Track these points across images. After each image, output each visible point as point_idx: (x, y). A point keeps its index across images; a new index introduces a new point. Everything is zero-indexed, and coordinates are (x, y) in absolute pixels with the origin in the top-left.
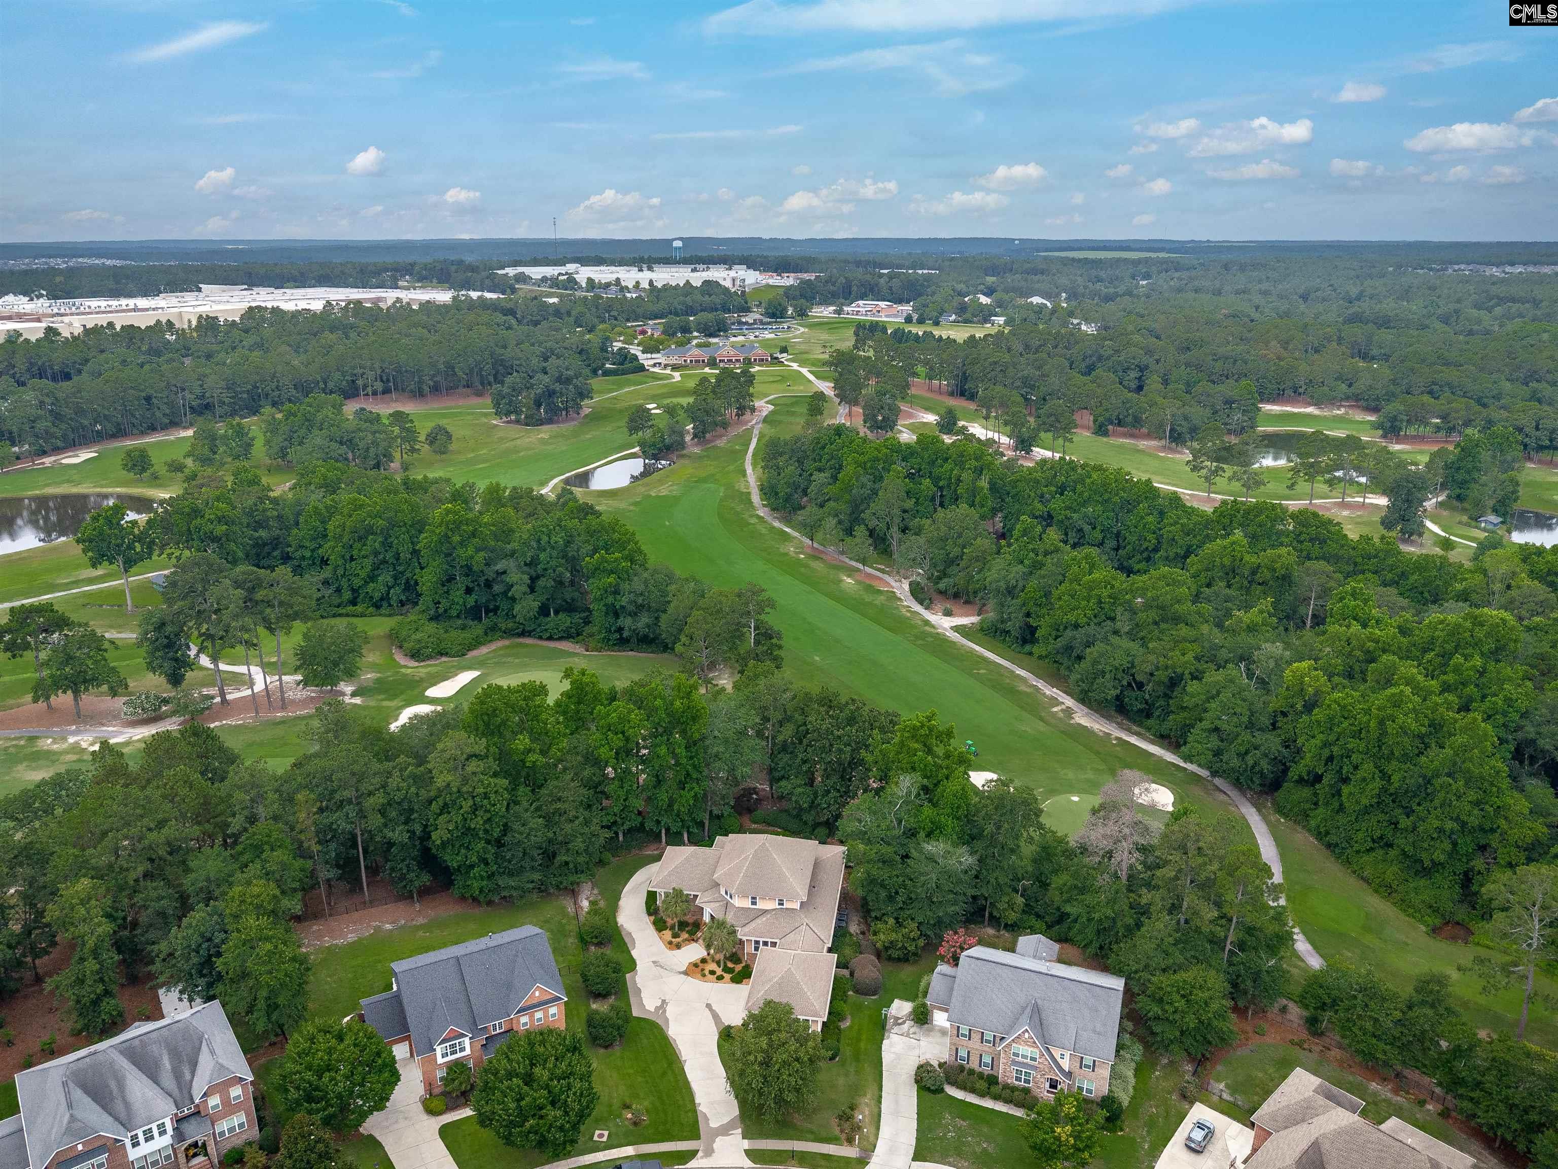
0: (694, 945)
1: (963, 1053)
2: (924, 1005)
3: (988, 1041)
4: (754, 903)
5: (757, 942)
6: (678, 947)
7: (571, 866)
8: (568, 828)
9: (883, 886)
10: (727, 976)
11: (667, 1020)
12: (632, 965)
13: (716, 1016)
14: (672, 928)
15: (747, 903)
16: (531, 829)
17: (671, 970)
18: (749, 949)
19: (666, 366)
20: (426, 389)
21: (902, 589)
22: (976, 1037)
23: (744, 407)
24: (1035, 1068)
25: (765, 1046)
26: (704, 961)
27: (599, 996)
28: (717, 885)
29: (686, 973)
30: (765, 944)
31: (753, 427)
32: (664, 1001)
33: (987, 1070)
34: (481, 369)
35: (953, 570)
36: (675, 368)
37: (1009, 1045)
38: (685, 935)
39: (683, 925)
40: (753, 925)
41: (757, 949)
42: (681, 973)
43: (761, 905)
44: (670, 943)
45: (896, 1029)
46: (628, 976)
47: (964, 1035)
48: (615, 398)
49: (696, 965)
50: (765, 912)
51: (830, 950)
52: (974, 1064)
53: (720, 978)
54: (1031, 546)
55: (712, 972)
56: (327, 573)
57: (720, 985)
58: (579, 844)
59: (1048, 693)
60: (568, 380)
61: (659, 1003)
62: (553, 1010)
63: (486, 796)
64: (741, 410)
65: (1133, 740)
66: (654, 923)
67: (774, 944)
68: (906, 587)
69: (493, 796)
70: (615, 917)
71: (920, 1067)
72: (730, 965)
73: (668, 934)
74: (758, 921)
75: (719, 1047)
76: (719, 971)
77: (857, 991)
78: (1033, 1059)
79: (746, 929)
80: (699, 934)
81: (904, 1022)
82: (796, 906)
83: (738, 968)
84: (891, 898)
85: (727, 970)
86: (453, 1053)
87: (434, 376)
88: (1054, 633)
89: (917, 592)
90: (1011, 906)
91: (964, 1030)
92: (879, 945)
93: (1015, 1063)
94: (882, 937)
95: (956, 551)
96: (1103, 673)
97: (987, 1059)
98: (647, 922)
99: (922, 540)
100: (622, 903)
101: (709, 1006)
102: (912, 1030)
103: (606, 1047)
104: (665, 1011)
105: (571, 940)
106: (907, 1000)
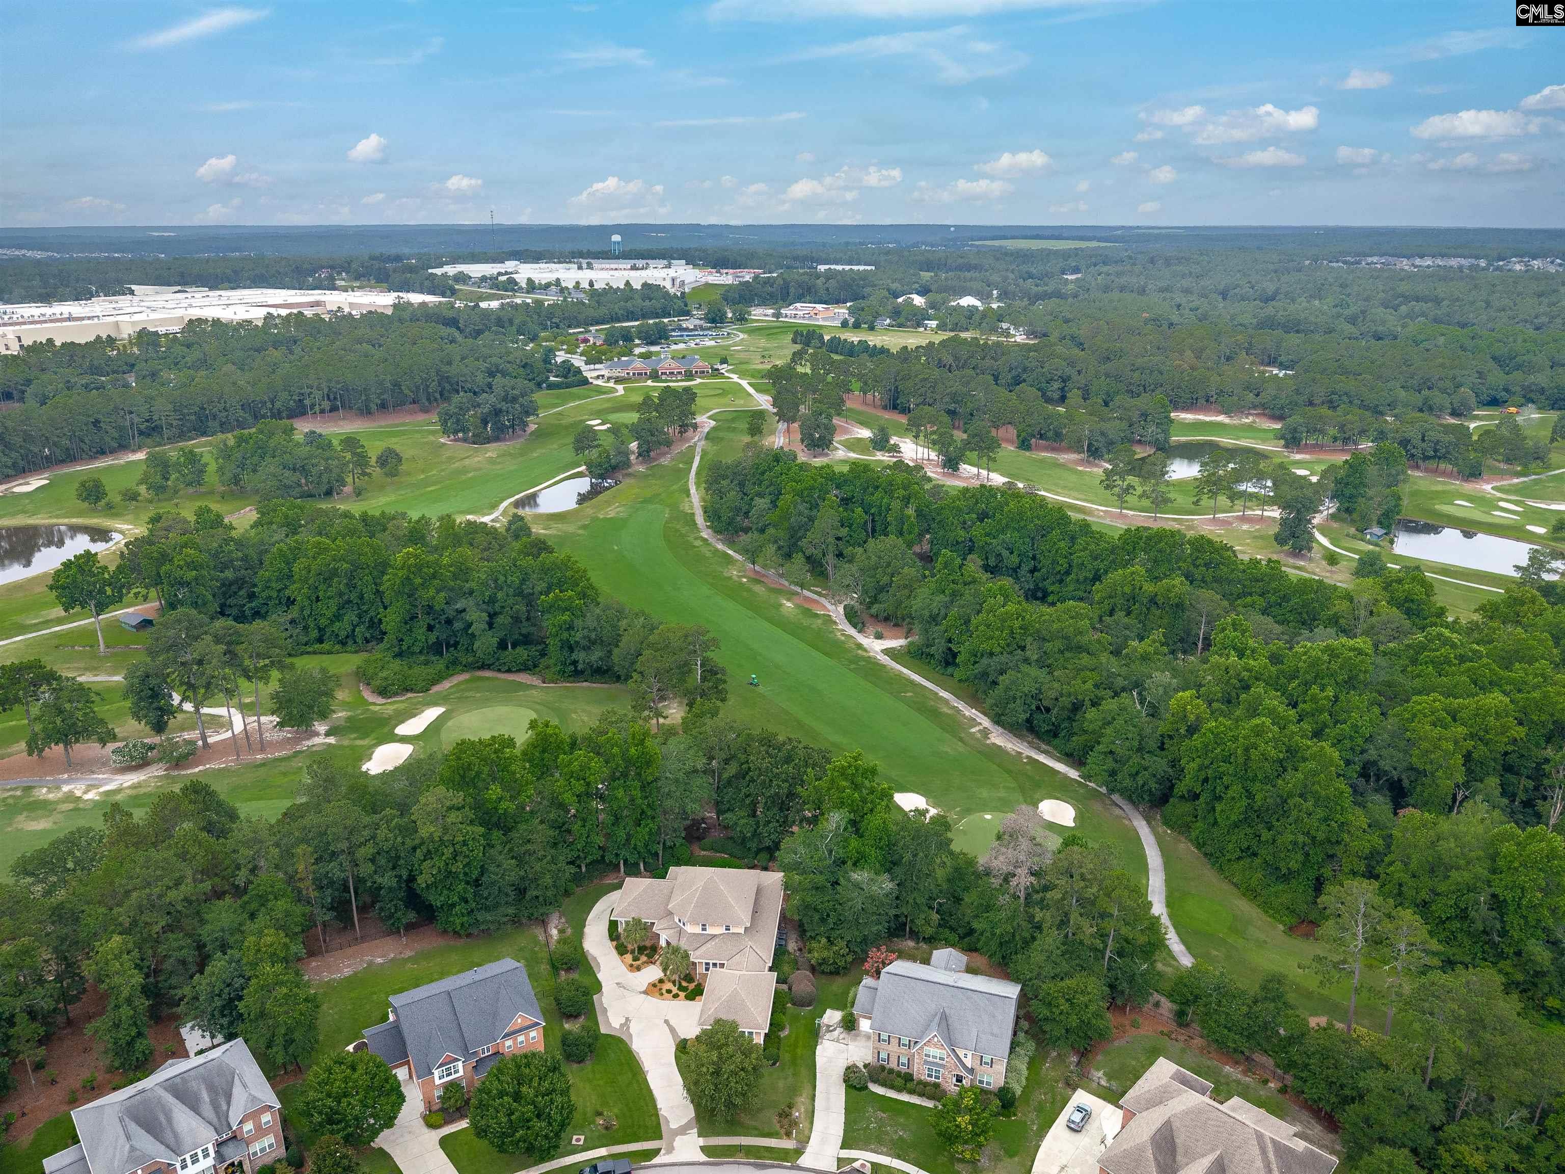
0: (652, 966)
1: (883, 1055)
2: (852, 1014)
3: (904, 1045)
4: (704, 929)
5: (707, 964)
6: (638, 969)
7: (541, 899)
8: (538, 867)
9: (816, 910)
10: (682, 994)
11: (631, 1036)
12: (598, 987)
13: (672, 1030)
14: (633, 952)
15: (698, 930)
16: (505, 870)
17: (633, 991)
18: (701, 969)
19: (609, 378)
20: (373, 407)
21: (837, 612)
22: (894, 1042)
23: (687, 425)
24: (943, 1066)
25: (715, 1059)
26: (661, 981)
27: (572, 1016)
28: (671, 914)
29: (645, 992)
30: (715, 965)
31: (695, 444)
32: (627, 1019)
33: (903, 1069)
34: (428, 386)
35: (882, 596)
36: (618, 381)
37: (922, 1048)
38: (644, 958)
39: (642, 949)
40: (704, 948)
41: (707, 969)
42: (641, 993)
43: (710, 931)
44: (631, 966)
45: (828, 1036)
46: (595, 997)
47: (884, 1041)
48: (560, 413)
49: (654, 985)
50: (714, 936)
51: (771, 969)
52: (893, 1065)
53: (676, 996)
54: (952, 578)
55: (669, 991)
56: (294, 612)
57: (675, 1003)
58: (548, 880)
59: (967, 714)
60: (514, 399)
61: (623, 1021)
62: (533, 1034)
63: (465, 843)
64: (684, 428)
65: (1042, 758)
66: (617, 948)
67: (722, 965)
68: (841, 609)
69: (471, 843)
70: (581, 943)
71: (848, 1068)
72: (684, 984)
73: (629, 957)
74: (708, 945)
75: (677, 1058)
76: (675, 990)
77: (794, 1004)
78: (941, 1059)
79: (698, 952)
80: (657, 957)
81: (835, 1030)
82: (742, 931)
83: (692, 986)
84: (823, 920)
85: (681, 988)
86: (448, 1075)
87: (381, 394)
88: (972, 659)
89: (851, 616)
90: (928, 922)
91: (884, 1036)
92: (813, 962)
93: (926, 1062)
94: (816, 955)
95: (886, 579)
96: (1015, 698)
97: (904, 1060)
98: (610, 946)
99: (854, 568)
100: (586, 930)
101: (666, 1022)
102: (842, 1036)
103: (579, 1062)
104: (628, 1028)
105: (543, 967)
106: (837, 1009)
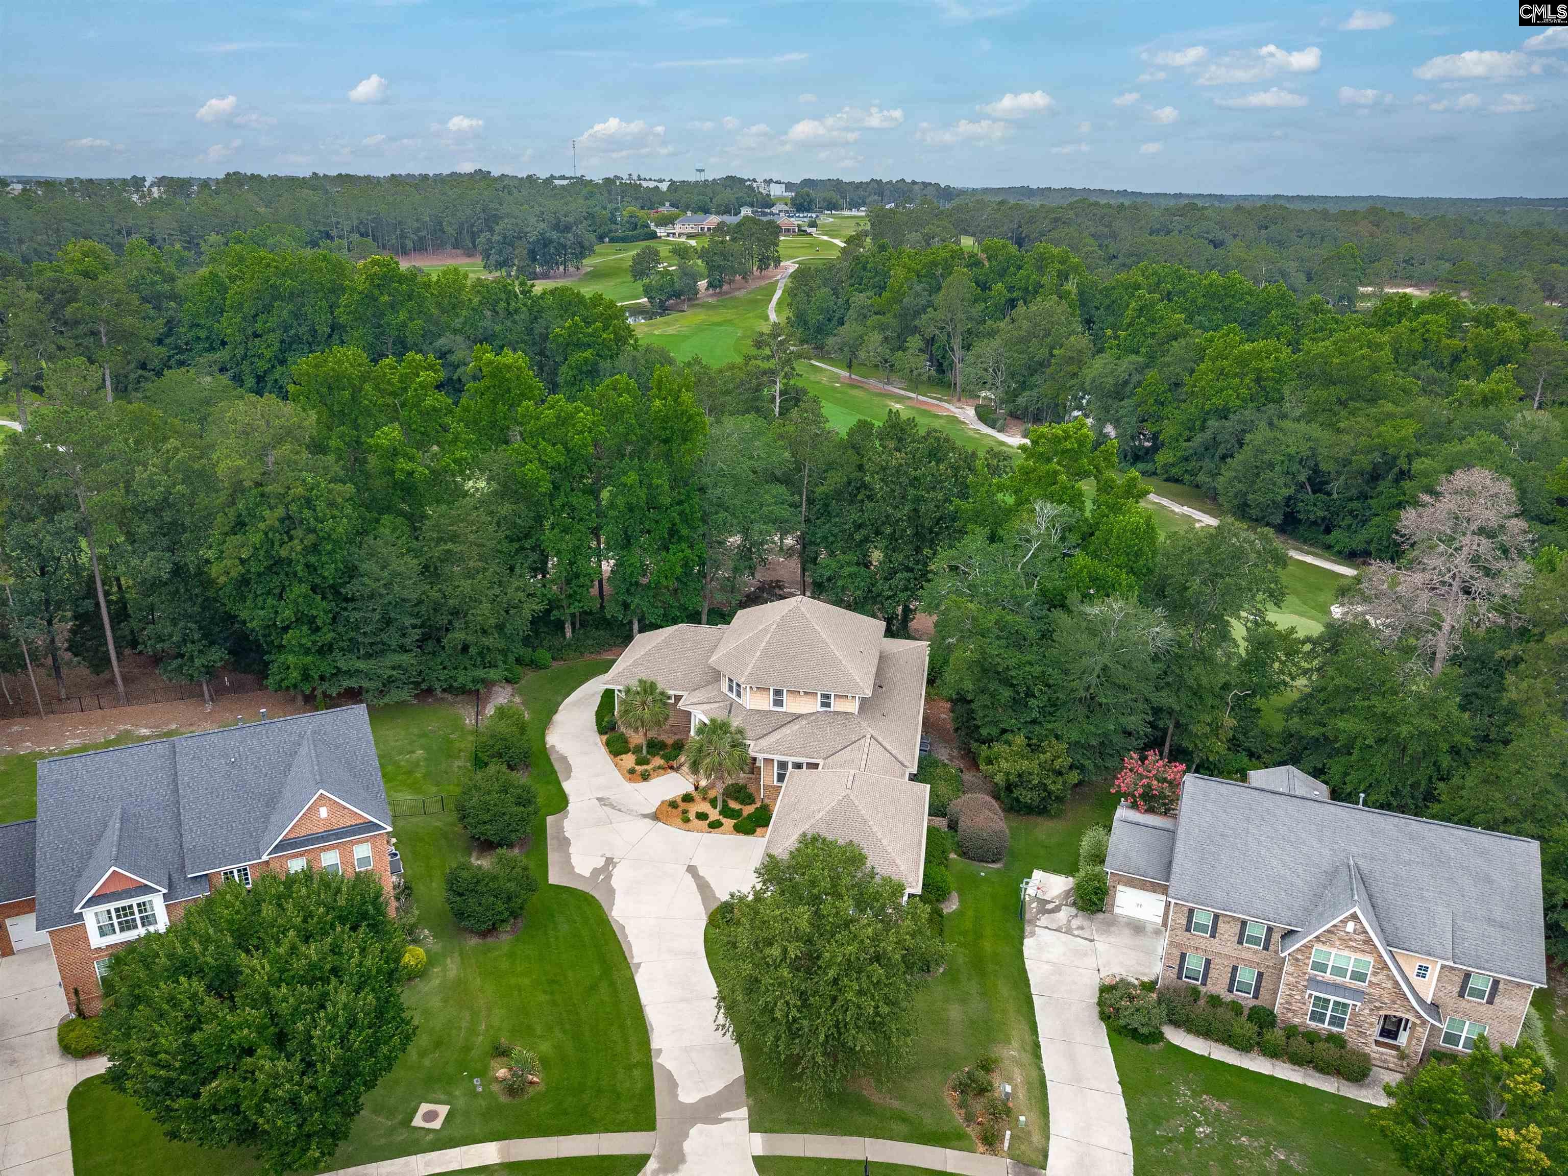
0: (673, 774)
1: (1194, 963)
2: (1100, 878)
3: (1254, 940)
4: (778, 703)
5: (783, 765)
6: (645, 777)
9: (1008, 682)
10: (729, 823)
11: (611, 892)
12: (561, 802)
13: (703, 887)
14: (637, 750)
15: (765, 703)
17: (629, 812)
18: (769, 777)
19: (680, 235)
21: (967, 414)
22: (1228, 931)
23: (768, 258)
24: (1357, 994)
26: (687, 798)
27: (486, 845)
28: (716, 676)
29: (656, 817)
30: (798, 766)
31: (778, 281)
32: (609, 861)
33: (1246, 1000)
36: (690, 236)
37: (1308, 947)
38: (658, 761)
39: (655, 747)
40: (777, 736)
41: (781, 778)
42: (645, 816)
43: (792, 705)
44: (632, 771)
45: (1044, 920)
46: (550, 819)
47: (1202, 928)
49: (673, 804)
50: (798, 717)
51: (913, 778)
52: (1217, 986)
53: (715, 825)
55: (702, 816)
57: (715, 837)
60: (567, 228)
61: (601, 863)
62: (362, 851)
63: (309, 503)
66: (608, 744)
67: (816, 766)
68: (971, 412)
70: (543, 735)
71: (1105, 989)
72: (734, 805)
73: (629, 760)
74: (786, 730)
75: (709, 942)
76: (714, 815)
77: (964, 854)
78: (1358, 976)
79: (764, 743)
80: (682, 759)
81: (1057, 909)
82: (853, 707)
83: (748, 810)
84: (1018, 704)
85: (727, 812)
86: (127, 926)
89: (983, 415)
91: (1203, 918)
92: (999, 778)
93: (1314, 983)
94: (1004, 765)
97: (1247, 976)
98: (597, 744)
99: (997, 342)
100: (557, 718)
101: (692, 870)
102: (1075, 923)
103: (484, 934)
104: (609, 877)
105: (458, 763)
106: (1057, 871)
